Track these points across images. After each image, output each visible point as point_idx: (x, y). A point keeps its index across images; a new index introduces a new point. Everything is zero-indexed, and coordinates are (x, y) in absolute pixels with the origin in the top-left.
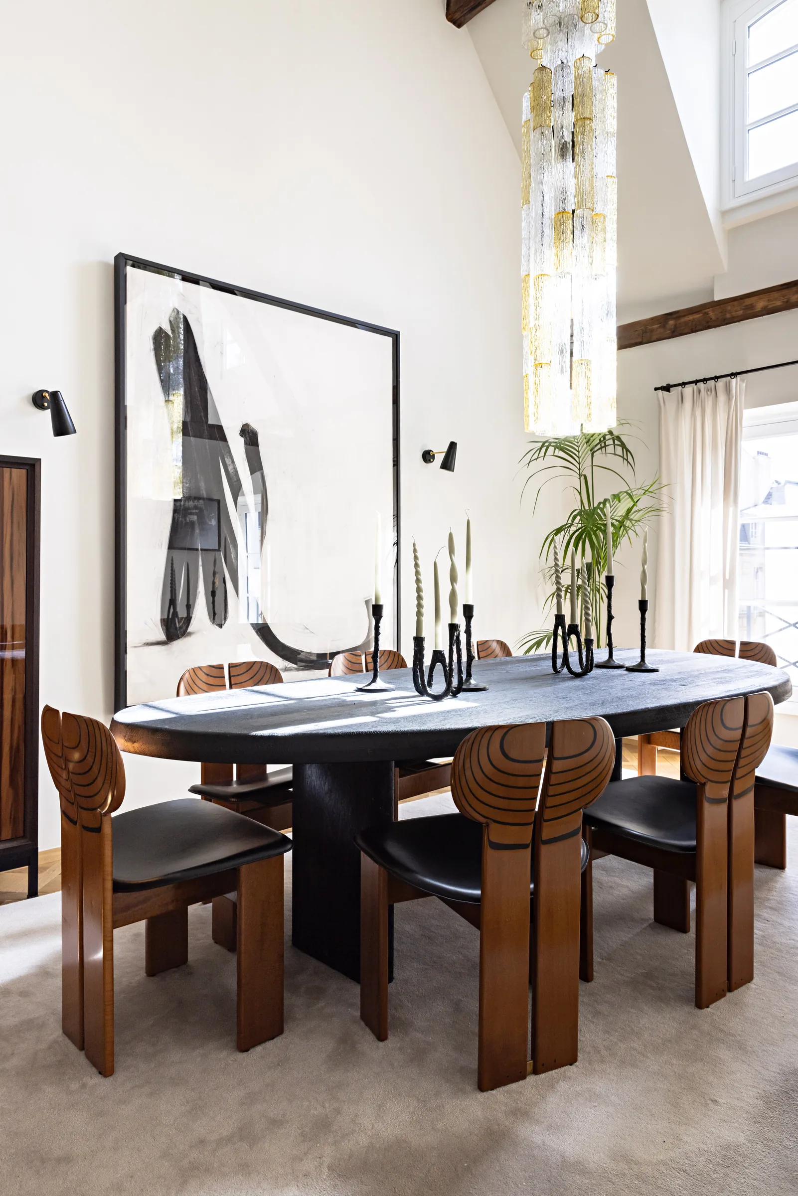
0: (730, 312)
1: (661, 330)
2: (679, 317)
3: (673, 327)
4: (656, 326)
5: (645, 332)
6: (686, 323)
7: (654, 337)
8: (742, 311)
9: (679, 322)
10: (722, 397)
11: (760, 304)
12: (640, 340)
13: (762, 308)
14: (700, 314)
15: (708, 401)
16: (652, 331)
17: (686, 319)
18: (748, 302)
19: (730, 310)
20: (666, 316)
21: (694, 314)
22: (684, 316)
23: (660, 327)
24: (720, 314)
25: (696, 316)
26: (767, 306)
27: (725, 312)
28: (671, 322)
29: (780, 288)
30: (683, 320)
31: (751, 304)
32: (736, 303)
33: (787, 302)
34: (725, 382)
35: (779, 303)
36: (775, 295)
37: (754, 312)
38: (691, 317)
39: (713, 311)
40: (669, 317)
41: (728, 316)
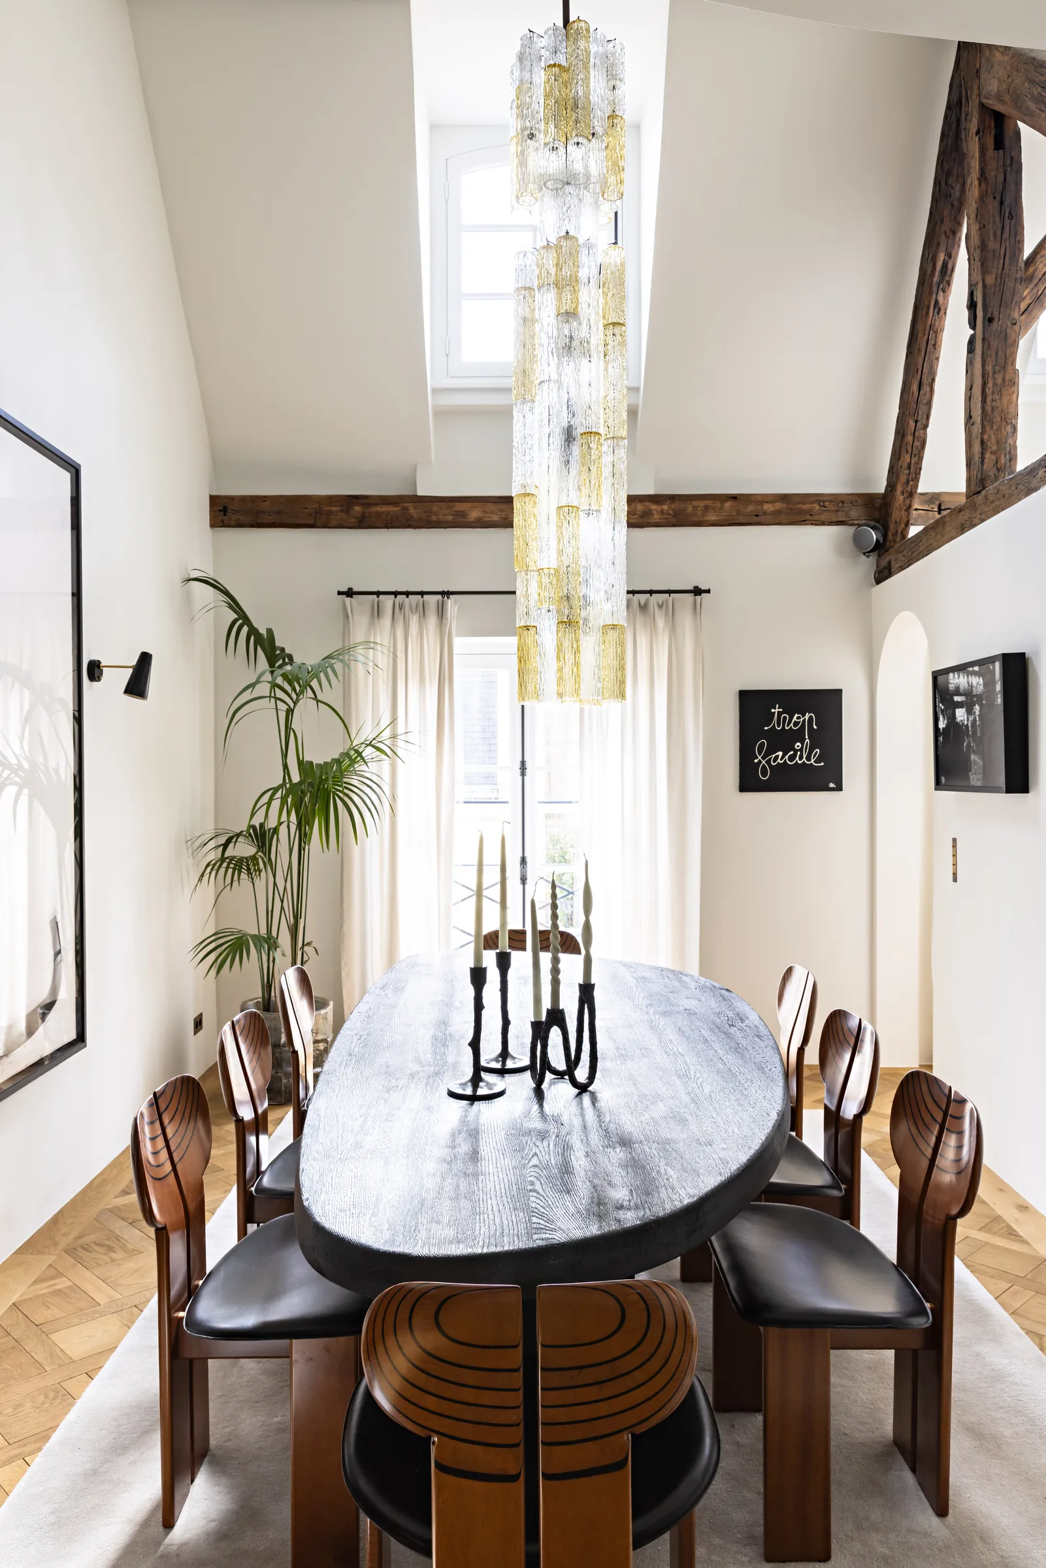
0: (436, 514)
1: (343, 515)
2: (368, 505)
3: (360, 515)
4: (335, 508)
5: (318, 512)
6: (379, 514)
7: (334, 523)
8: (451, 517)
9: (368, 510)
10: (432, 620)
11: (474, 514)
12: (312, 522)
13: (476, 519)
14: (396, 507)
15: (412, 620)
16: (329, 513)
17: (379, 509)
18: (459, 507)
19: (436, 512)
20: (349, 498)
21: (391, 506)
22: (376, 504)
23: (342, 511)
24: (424, 514)
25: (392, 509)
26: (480, 518)
27: (431, 512)
28: (357, 508)
29: (498, 500)
30: (374, 509)
31: (463, 511)
32: (444, 505)
33: (506, 519)
34: (436, 601)
35: (496, 518)
36: (491, 507)
37: (466, 521)
38: (385, 509)
39: (415, 509)
40: (353, 500)
41: (434, 518)
